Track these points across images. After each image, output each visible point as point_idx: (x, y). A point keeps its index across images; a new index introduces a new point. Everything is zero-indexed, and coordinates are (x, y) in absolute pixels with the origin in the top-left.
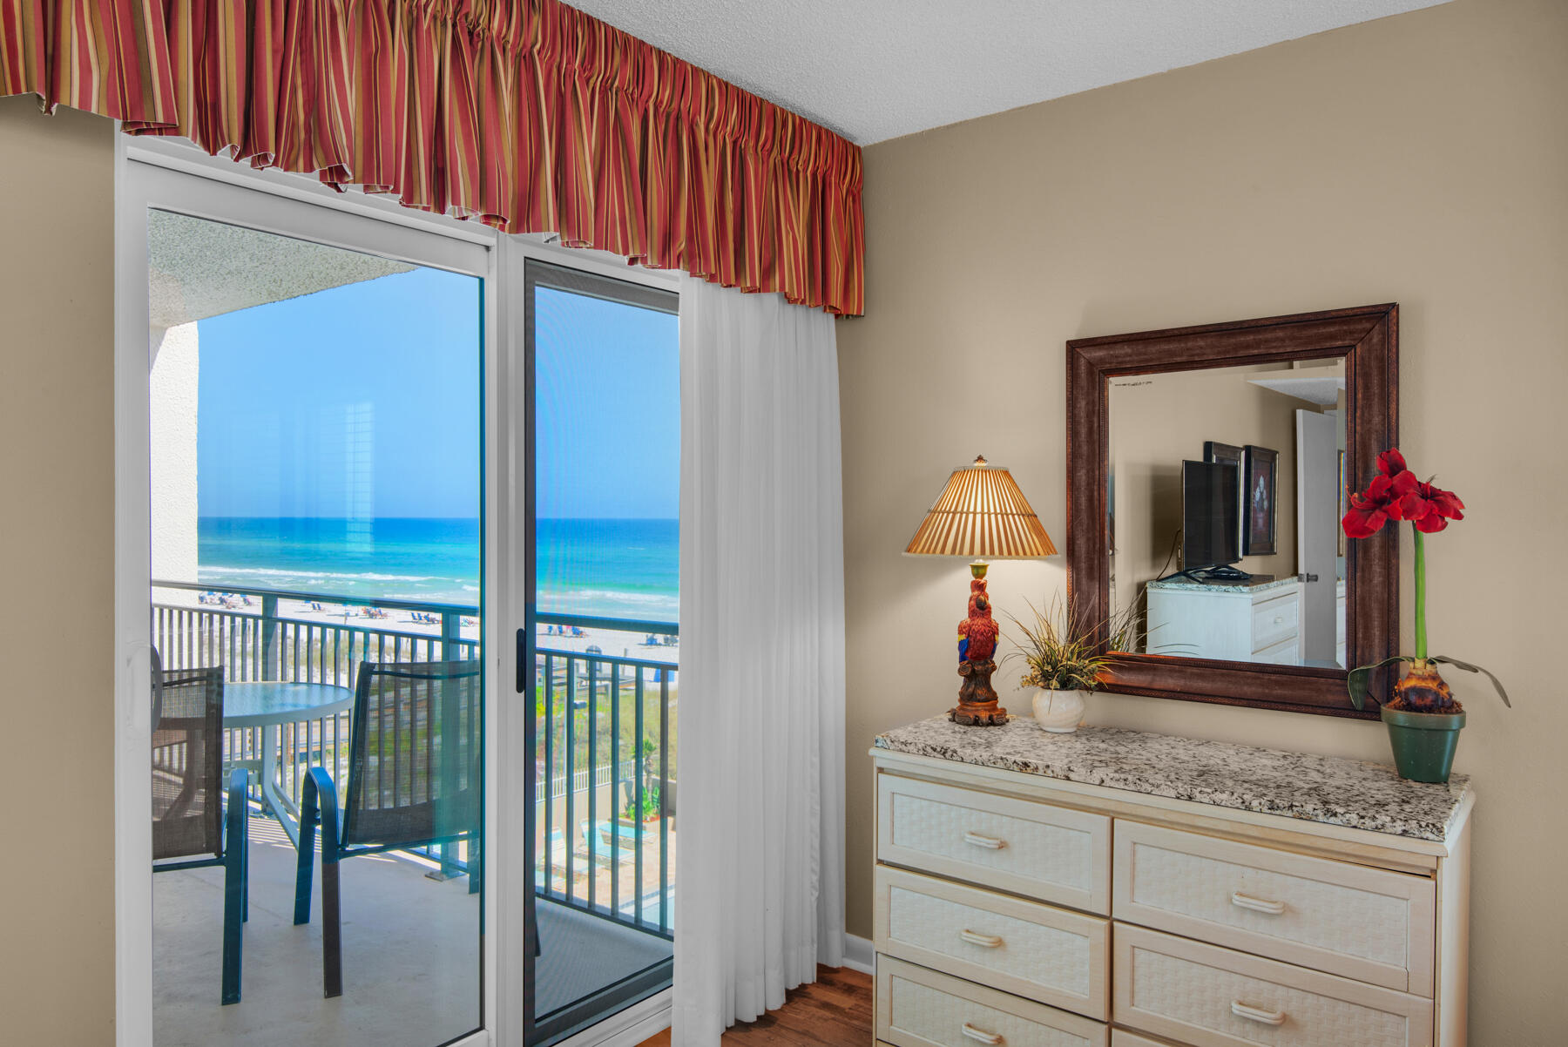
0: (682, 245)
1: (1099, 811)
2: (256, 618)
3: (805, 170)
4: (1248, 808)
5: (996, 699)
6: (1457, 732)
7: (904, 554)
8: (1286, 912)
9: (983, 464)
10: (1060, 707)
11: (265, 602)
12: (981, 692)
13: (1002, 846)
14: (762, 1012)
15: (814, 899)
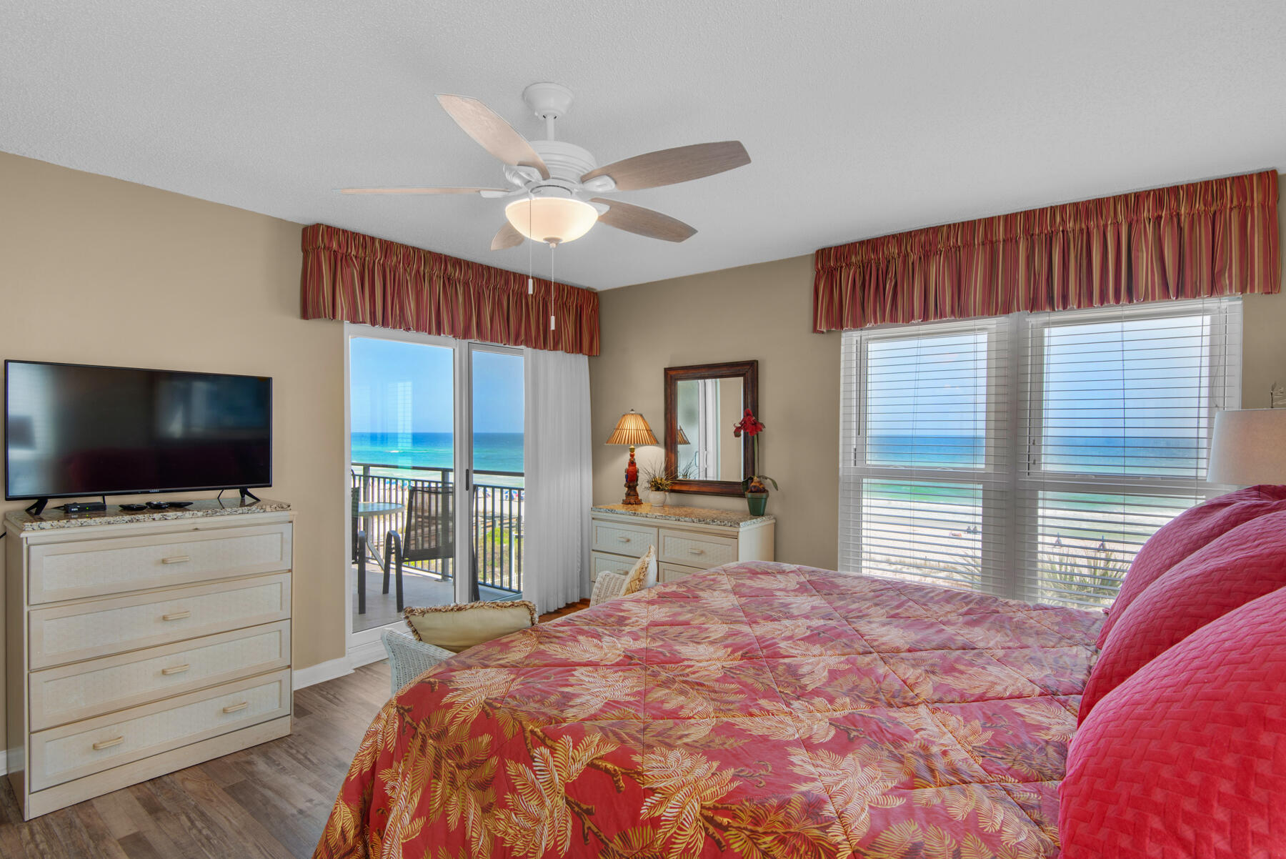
0: (523, 337)
1: (656, 527)
2: (360, 476)
3: (572, 305)
4: (694, 522)
5: (638, 495)
6: (766, 499)
7: (605, 444)
8: (702, 553)
9: (633, 412)
10: (657, 497)
11: (364, 469)
12: (632, 493)
13: (628, 541)
14: (556, 609)
15: (578, 572)
